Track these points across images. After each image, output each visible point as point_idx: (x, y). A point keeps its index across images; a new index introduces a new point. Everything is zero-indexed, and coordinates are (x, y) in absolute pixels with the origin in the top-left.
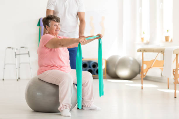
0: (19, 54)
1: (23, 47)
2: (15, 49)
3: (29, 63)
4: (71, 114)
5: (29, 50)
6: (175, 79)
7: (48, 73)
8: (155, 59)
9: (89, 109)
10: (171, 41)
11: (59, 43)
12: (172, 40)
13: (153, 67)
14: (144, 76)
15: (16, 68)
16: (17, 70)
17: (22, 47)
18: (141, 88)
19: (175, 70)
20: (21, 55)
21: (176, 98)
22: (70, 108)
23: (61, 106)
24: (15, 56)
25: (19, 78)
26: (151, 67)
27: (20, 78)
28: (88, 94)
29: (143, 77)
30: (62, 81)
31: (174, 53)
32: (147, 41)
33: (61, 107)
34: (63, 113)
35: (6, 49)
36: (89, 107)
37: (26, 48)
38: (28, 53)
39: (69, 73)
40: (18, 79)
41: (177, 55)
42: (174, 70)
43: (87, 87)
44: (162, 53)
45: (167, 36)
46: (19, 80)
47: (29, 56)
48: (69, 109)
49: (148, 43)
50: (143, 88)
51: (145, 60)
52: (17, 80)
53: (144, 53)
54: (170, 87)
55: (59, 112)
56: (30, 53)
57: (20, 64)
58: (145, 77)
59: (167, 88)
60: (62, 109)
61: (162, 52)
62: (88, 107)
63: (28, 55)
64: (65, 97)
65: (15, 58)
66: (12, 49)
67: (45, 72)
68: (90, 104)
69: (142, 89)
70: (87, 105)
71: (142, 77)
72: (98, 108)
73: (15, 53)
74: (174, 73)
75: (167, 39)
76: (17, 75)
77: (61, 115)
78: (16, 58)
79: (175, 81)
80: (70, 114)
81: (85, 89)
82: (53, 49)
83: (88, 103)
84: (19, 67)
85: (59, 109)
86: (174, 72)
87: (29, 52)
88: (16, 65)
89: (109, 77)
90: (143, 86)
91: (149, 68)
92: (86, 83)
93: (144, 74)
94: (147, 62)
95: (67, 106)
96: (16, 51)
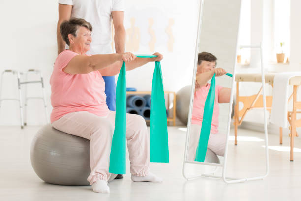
0: (26, 83)
1: (32, 71)
2: (19, 74)
3: (43, 98)
4: (110, 189)
5: (42, 76)
6: (291, 129)
7: (69, 119)
8: (258, 93)
9: (143, 180)
10: (287, 61)
11: (89, 64)
12: (289, 60)
13: (255, 107)
14: (239, 122)
15: (20, 107)
16: (22, 109)
17: (30, 71)
18: (234, 143)
19: (293, 113)
20: (28, 85)
21: (292, 161)
22: (109, 178)
23: (93, 173)
24: (19, 85)
25: (25, 124)
26: (251, 107)
27: (27, 124)
28: (139, 153)
29: (238, 125)
30: (95, 131)
31: (290, 84)
32: (246, 61)
33: (94, 176)
34: (96, 187)
35: (3, 73)
36: (143, 177)
37: (38, 72)
38: (40, 80)
39: (105, 117)
40: (23, 125)
41: (295, 87)
42: (290, 112)
43: (137, 142)
44: (270, 84)
45: (281, 53)
46: (25, 127)
47: (43, 86)
48: (107, 181)
49: (247, 66)
50: (238, 143)
51: (240, 95)
52: (22, 127)
53: (240, 83)
54: (283, 142)
55: (90, 185)
56: (44, 80)
57: (26, 99)
58: (240, 124)
59: (279, 143)
60: (95, 180)
61: (270, 81)
62: (140, 175)
63: (41, 84)
64: (100, 158)
65: (17, 88)
66: (14, 73)
67: (64, 116)
68: (144, 171)
69: (236, 145)
70: (138, 174)
71: (235, 123)
72: (157, 178)
73: (19, 80)
74: (290, 118)
75: (280, 58)
76: (21, 119)
77: (92, 190)
78: (19, 88)
79: (291, 131)
80: (108, 189)
81: (134, 145)
82: (78, 75)
83: (140, 170)
84: (26, 105)
85: (89, 178)
86: (289, 116)
87: (42, 79)
88: (19, 101)
89: (180, 123)
90: (237, 140)
91: (248, 109)
92: (136, 134)
93: (240, 118)
94: (244, 99)
95: (103, 175)
96: (19, 76)
